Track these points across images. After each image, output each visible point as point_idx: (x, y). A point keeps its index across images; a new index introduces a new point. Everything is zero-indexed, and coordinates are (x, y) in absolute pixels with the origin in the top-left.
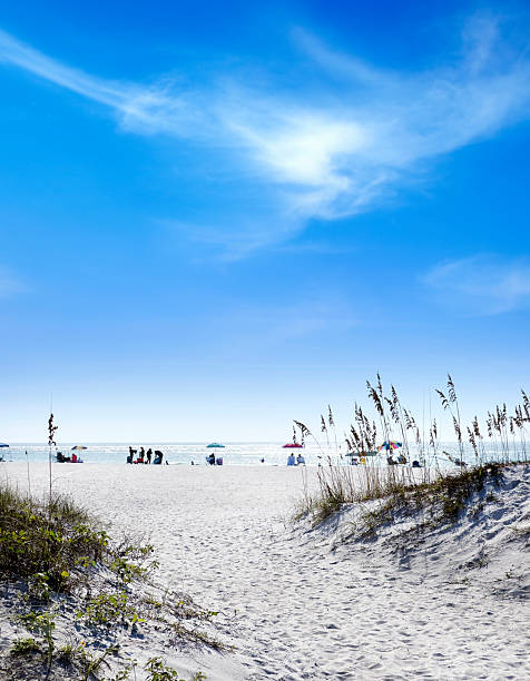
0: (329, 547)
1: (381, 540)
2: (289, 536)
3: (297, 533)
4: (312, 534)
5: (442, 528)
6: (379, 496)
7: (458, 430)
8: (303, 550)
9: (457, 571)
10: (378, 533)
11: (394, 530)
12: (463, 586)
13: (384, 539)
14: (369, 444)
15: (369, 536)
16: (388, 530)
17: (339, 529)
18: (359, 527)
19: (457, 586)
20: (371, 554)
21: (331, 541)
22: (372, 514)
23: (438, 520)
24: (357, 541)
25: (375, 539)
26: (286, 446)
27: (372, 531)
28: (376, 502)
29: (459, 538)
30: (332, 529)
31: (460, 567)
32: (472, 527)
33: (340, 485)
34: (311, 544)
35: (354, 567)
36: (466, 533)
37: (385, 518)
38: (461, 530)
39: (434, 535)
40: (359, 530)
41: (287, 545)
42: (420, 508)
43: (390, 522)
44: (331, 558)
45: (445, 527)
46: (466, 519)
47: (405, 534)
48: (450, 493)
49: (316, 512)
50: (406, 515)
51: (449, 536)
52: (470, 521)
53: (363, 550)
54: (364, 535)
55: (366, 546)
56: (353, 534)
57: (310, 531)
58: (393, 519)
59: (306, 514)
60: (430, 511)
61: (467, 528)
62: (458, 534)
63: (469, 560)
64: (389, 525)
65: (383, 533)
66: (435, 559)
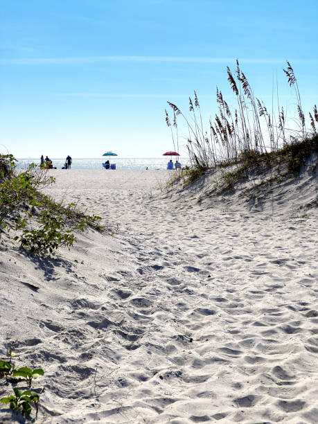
0: (196, 200)
1: (238, 193)
2: (164, 196)
3: (170, 193)
4: (182, 193)
5: (287, 181)
6: (236, 163)
7: (302, 116)
8: (175, 204)
9: (298, 211)
10: (235, 188)
11: (248, 185)
12: (302, 219)
13: (240, 192)
14: (229, 130)
15: (229, 190)
16: (243, 186)
17: (204, 189)
18: (220, 184)
19: (297, 219)
20: (229, 203)
21: (197, 196)
22: (231, 175)
23: (284, 176)
24: (219, 194)
25: (233, 192)
26: (166, 154)
27: (231, 186)
28: (235, 167)
29: (300, 188)
30: (198, 189)
31: (301, 208)
32: (311, 180)
33: (205, 154)
34: (182, 199)
35: (216, 212)
36: (306, 184)
37: (241, 177)
38: (302, 182)
39: (280, 186)
40: (220, 187)
41: (162, 202)
42: (270, 167)
43: (245, 179)
44: (198, 208)
45: (290, 180)
46: (307, 173)
47: (256, 187)
48: (294, 156)
49: (186, 178)
50: (259, 174)
51: (293, 187)
52: (309, 175)
53: (223, 201)
54: (224, 190)
55: (226, 198)
56: (216, 189)
57: (181, 192)
58: (248, 178)
59: (178, 180)
60: (278, 169)
61: (307, 180)
62: (299, 185)
63: (309, 203)
64: (244, 182)
65: (240, 188)
66: (280, 203)
